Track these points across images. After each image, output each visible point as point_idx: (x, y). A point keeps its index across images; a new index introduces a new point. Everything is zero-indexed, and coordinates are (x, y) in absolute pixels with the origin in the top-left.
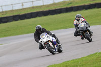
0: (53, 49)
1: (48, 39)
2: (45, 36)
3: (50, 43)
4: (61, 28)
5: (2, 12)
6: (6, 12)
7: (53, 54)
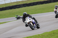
0: (33, 26)
1: (30, 21)
2: (28, 19)
3: (31, 23)
4: (51, 11)
5: (17, 2)
6: (19, 2)
7: (33, 29)
